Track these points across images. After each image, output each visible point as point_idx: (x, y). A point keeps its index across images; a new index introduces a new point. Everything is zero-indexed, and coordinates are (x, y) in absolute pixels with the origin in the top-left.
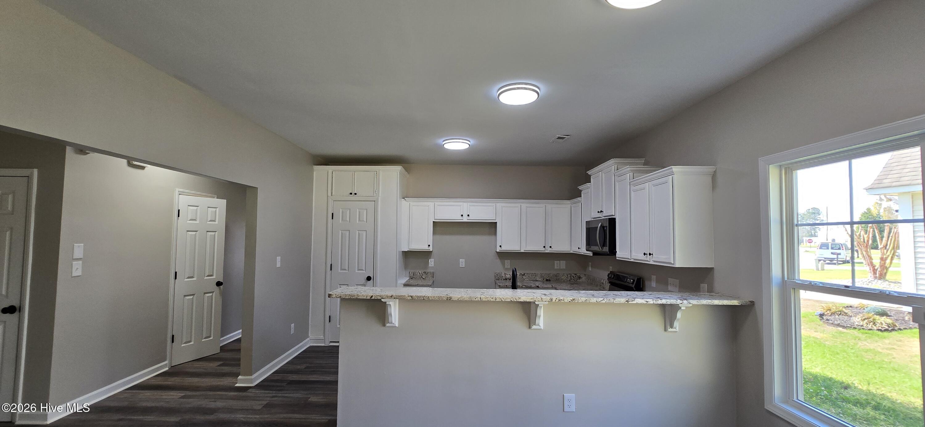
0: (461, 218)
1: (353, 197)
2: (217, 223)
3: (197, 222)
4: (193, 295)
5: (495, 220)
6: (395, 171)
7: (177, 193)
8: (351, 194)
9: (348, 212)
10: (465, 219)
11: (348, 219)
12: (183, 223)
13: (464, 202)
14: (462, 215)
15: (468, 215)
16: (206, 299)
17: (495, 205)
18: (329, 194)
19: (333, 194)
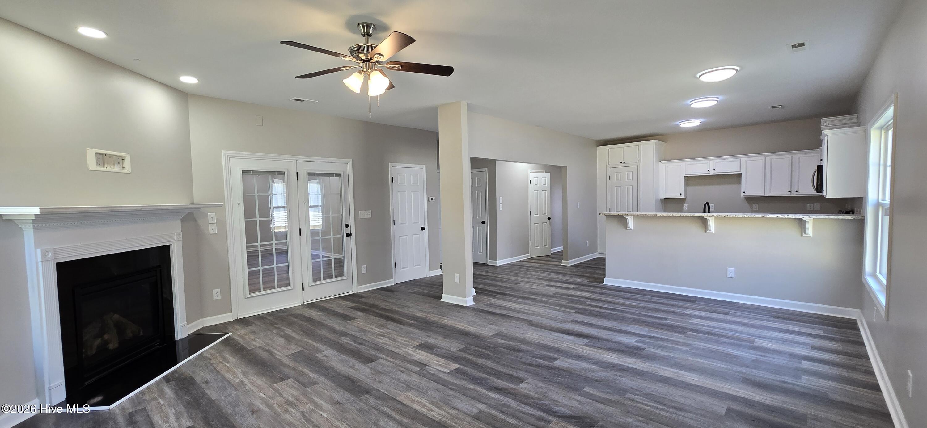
0: (708, 172)
1: (623, 165)
2: (546, 186)
3: (538, 186)
4: (538, 223)
5: (740, 172)
6: (651, 144)
7: (529, 172)
8: (621, 162)
9: (620, 175)
10: (712, 173)
11: (620, 179)
12: (532, 187)
13: (711, 160)
14: (709, 170)
15: (714, 170)
16: (543, 225)
17: (739, 160)
18: (607, 164)
19: (610, 163)
